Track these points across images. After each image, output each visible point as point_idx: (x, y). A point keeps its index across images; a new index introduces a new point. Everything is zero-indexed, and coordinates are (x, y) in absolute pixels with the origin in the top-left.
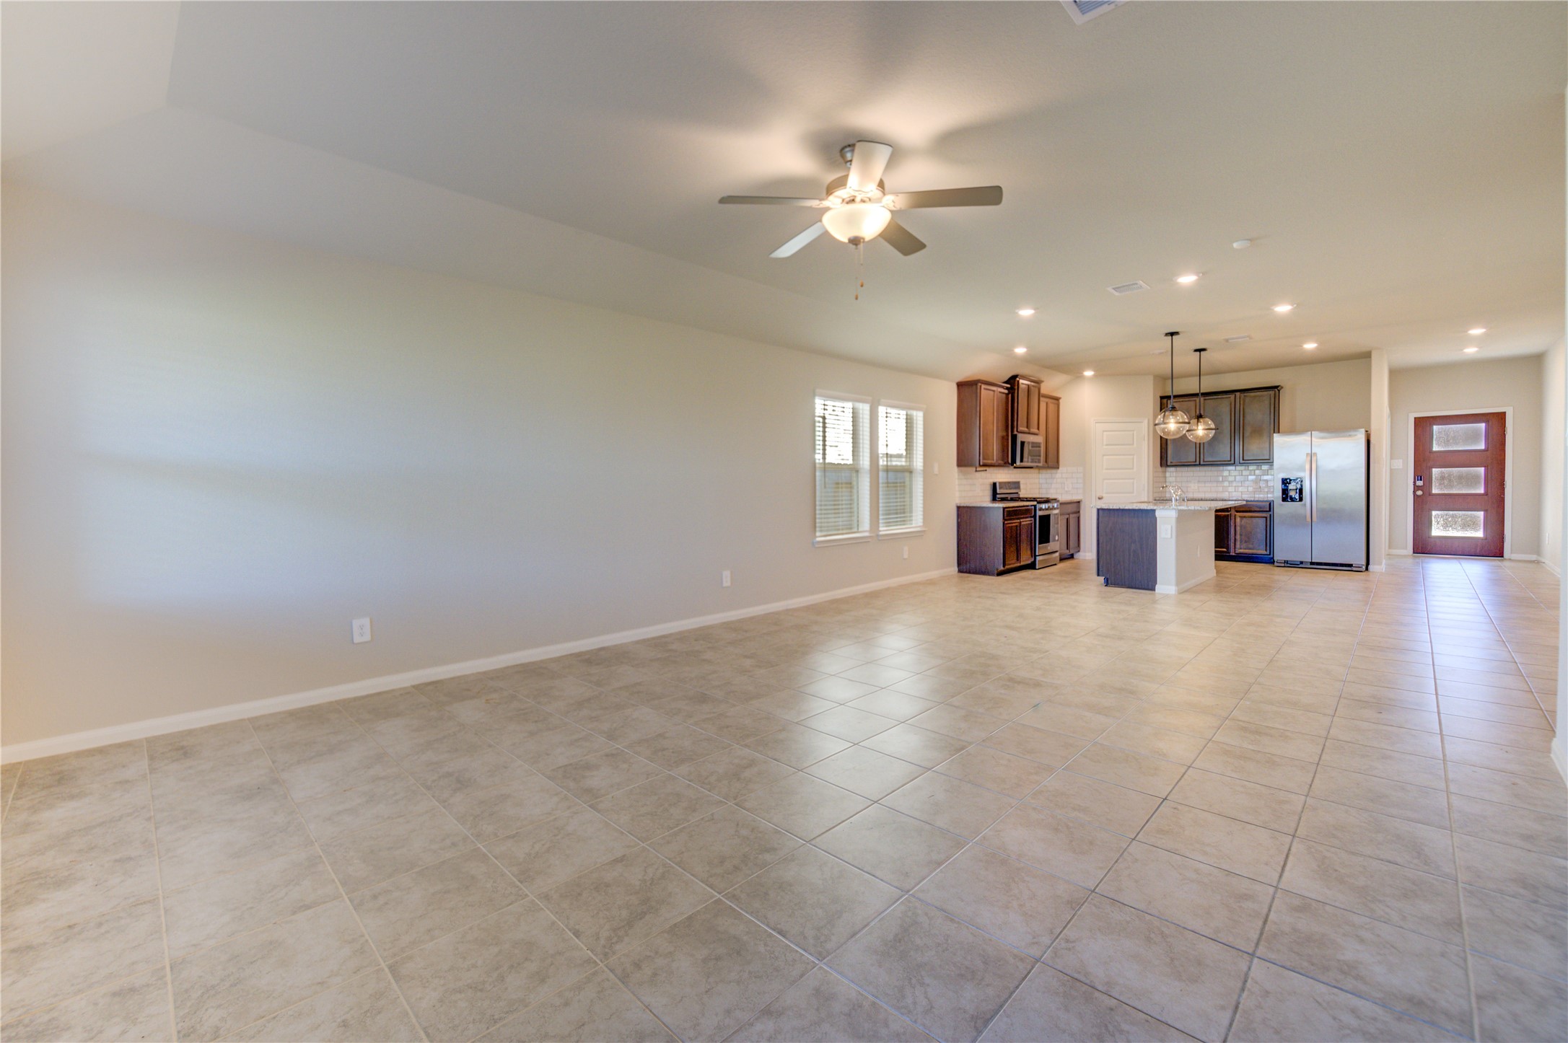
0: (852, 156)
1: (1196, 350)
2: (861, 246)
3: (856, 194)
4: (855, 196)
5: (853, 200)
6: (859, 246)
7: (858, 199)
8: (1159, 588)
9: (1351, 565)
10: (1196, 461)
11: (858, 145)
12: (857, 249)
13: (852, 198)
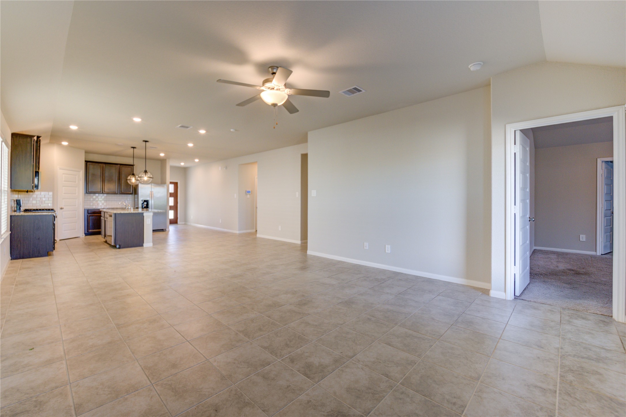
0: (277, 71)
1: (132, 147)
2: (277, 107)
3: (275, 86)
4: (275, 87)
5: (273, 89)
6: (275, 107)
7: (275, 89)
8: (145, 245)
9: (163, 230)
10: (101, 192)
11: (279, 68)
12: (274, 108)
13: (273, 88)
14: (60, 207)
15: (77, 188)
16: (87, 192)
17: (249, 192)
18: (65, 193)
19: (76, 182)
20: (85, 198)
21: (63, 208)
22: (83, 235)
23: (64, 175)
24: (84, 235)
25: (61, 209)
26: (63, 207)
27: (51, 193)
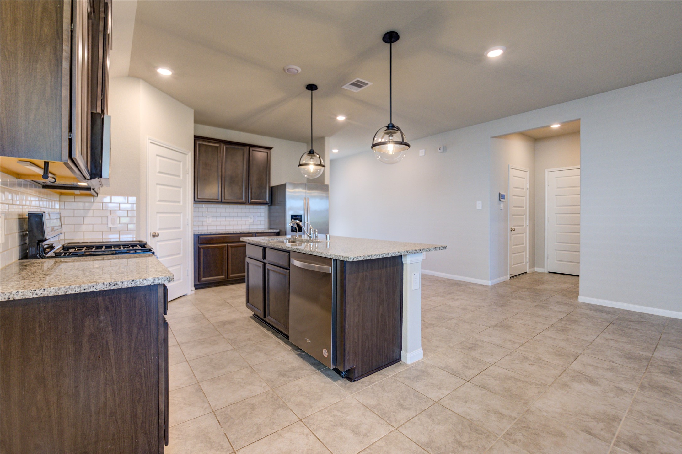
14: (152, 233)
15: (182, 189)
16: (196, 199)
17: (503, 197)
18: (159, 201)
19: (179, 176)
20: (195, 212)
21: (158, 236)
22: (192, 290)
23: (158, 158)
24: (193, 288)
25: (154, 236)
26: (157, 232)
27: (133, 199)
